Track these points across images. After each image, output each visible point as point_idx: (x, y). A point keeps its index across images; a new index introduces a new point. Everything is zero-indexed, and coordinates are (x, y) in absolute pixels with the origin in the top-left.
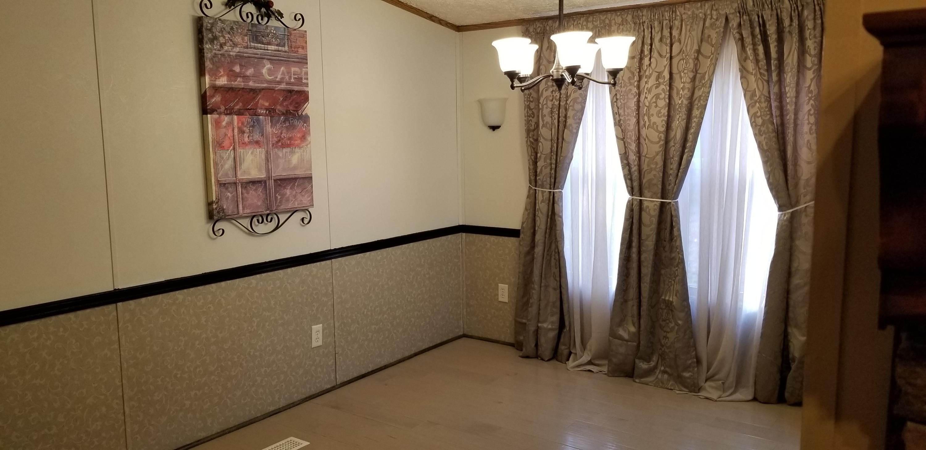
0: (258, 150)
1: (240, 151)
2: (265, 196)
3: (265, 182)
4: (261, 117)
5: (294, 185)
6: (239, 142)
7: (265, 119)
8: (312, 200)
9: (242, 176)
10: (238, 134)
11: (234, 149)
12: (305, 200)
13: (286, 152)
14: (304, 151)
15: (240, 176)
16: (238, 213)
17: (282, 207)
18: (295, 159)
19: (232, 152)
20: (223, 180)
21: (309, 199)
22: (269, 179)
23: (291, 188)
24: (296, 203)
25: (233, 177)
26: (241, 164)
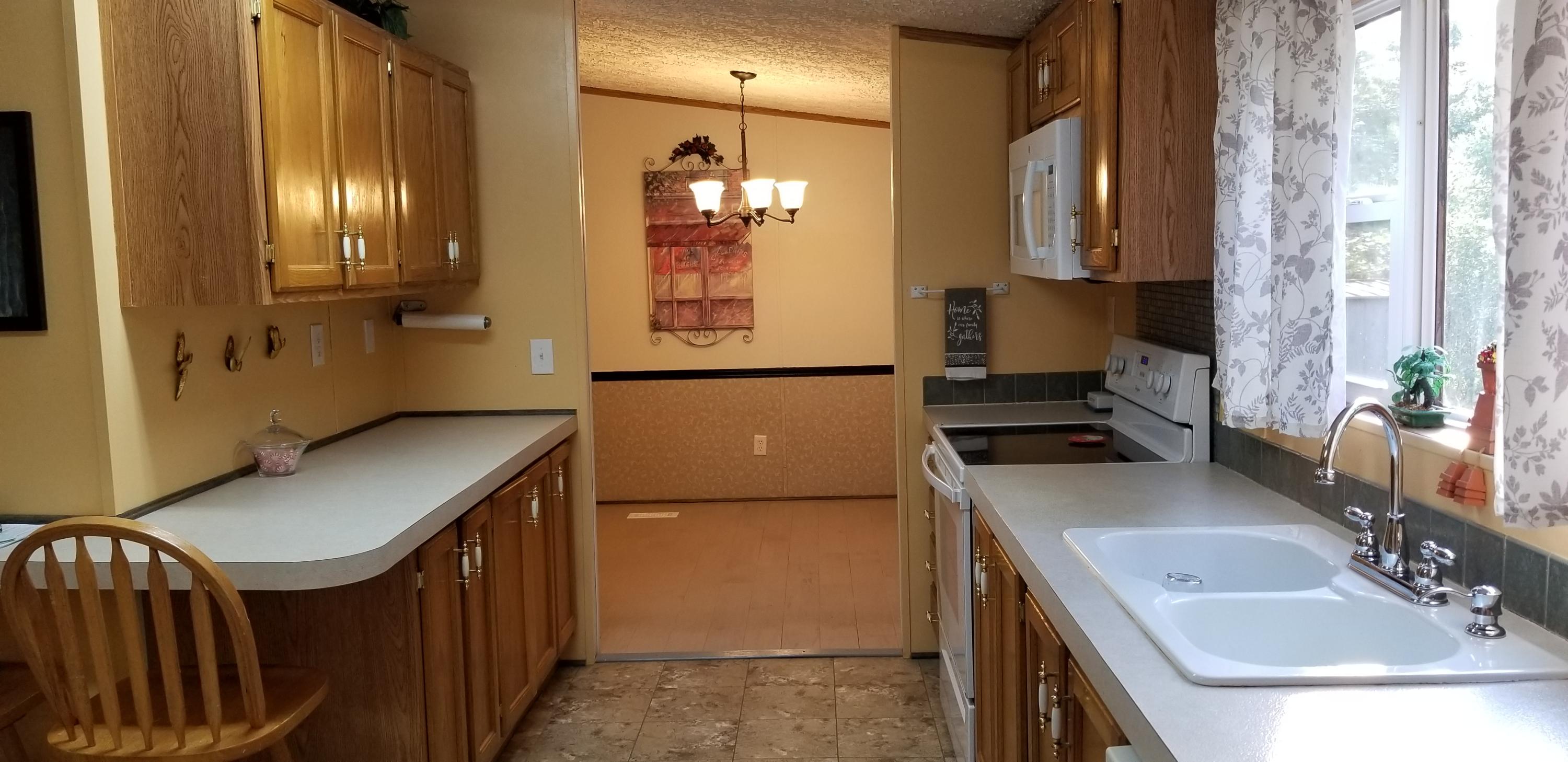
0: (695, 275)
1: (675, 276)
2: (700, 313)
3: (701, 302)
4: (698, 248)
5: (732, 306)
6: (676, 268)
7: (703, 250)
8: (752, 320)
9: (677, 295)
10: (675, 262)
11: (671, 274)
12: (745, 322)
13: (723, 277)
14: (743, 276)
15: (676, 296)
16: (673, 326)
17: (717, 324)
18: (735, 281)
19: (669, 277)
20: (660, 299)
21: (749, 318)
22: (705, 299)
23: (728, 308)
24: (734, 321)
25: (670, 296)
26: (677, 287)
